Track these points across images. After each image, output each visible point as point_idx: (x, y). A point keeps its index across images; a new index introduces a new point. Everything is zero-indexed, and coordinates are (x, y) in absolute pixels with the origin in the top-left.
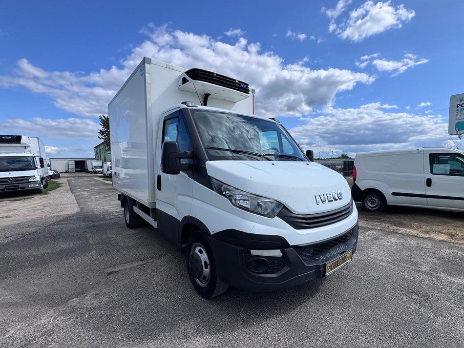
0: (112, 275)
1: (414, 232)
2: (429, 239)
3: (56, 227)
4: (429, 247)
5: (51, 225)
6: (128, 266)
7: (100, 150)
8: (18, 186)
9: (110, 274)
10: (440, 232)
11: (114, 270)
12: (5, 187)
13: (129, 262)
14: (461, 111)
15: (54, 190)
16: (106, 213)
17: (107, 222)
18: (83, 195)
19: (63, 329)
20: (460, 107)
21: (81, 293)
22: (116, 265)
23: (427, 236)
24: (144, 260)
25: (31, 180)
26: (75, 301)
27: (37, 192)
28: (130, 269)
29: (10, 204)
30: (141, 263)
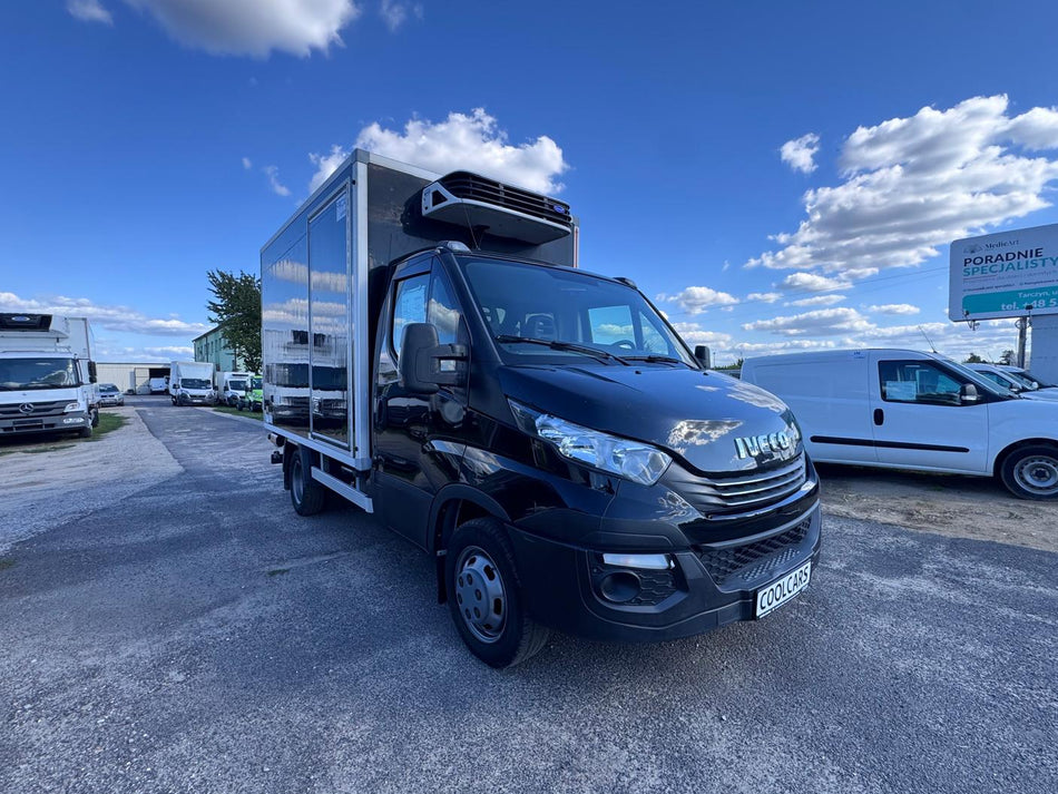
0: (278, 575)
1: (842, 509)
2: (868, 521)
3: (145, 500)
4: (861, 533)
5: (133, 496)
6: (304, 562)
7: (207, 345)
8: (41, 421)
9: (273, 573)
10: (891, 510)
11: (280, 568)
12: (14, 423)
13: (304, 556)
14: (973, 272)
15: (115, 432)
16: (239, 475)
17: (245, 491)
18: (180, 440)
19: (214, 647)
20: (971, 265)
21: (229, 600)
22: (281, 559)
23: (864, 516)
24: (332, 553)
25: (68, 409)
26: (224, 611)
27: (79, 433)
28: (309, 567)
29: (28, 458)
30: (327, 557)
